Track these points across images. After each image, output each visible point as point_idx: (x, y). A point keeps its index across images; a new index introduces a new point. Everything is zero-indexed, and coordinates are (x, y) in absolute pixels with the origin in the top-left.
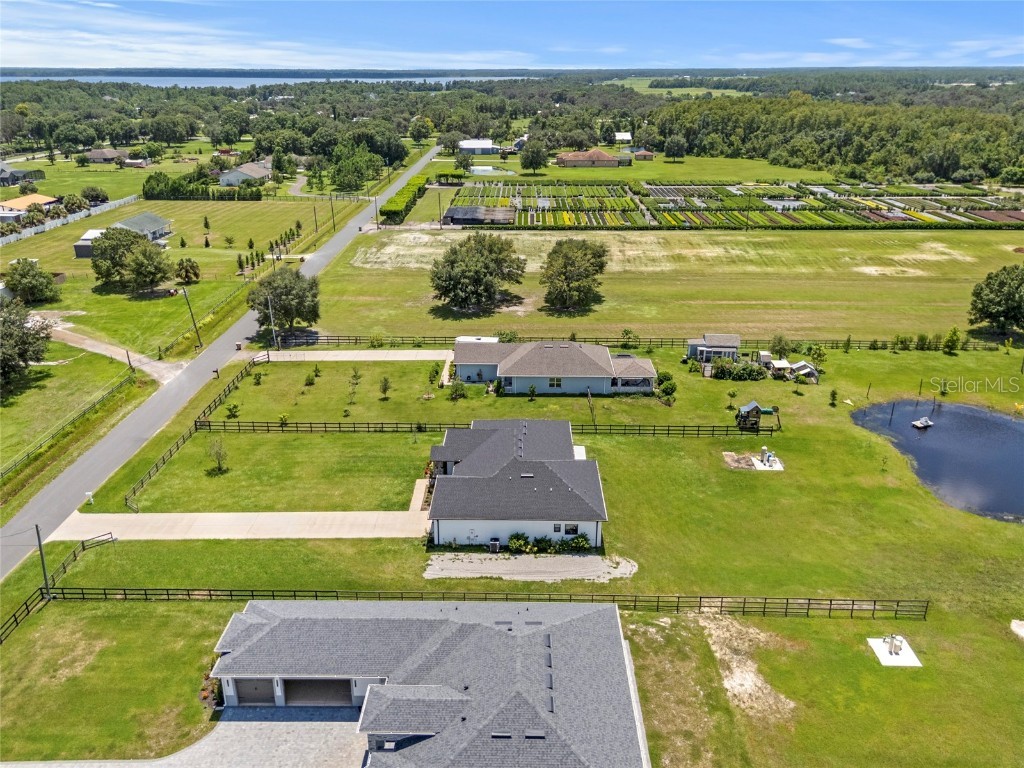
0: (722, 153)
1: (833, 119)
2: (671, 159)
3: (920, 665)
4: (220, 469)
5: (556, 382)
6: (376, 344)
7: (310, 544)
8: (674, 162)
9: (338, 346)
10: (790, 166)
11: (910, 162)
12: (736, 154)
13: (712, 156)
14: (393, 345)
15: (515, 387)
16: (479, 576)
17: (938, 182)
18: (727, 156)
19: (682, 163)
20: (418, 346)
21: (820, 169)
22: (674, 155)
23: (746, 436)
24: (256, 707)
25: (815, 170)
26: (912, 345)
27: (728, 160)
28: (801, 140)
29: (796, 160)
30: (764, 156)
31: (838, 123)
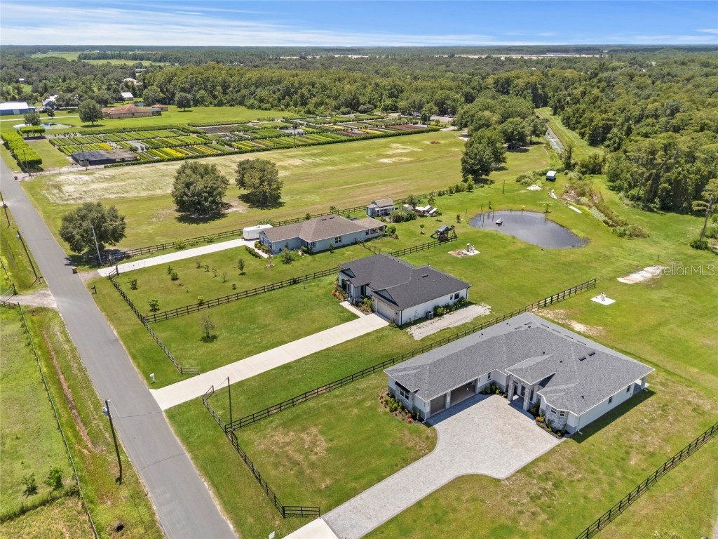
0: (211, 103)
1: (275, 79)
2: (183, 109)
3: (613, 301)
4: (208, 337)
5: (338, 240)
6: (181, 247)
7: (337, 348)
8: (185, 111)
9: (152, 255)
10: (263, 110)
11: (334, 103)
12: (220, 104)
13: (206, 106)
14: (193, 245)
15: (318, 248)
16: (439, 330)
17: (353, 113)
18: (215, 106)
19: (191, 111)
20: (211, 241)
21: (282, 110)
22: (185, 106)
23: (444, 244)
24: (439, 414)
25: (279, 111)
26: (454, 191)
27: (217, 108)
28: (262, 92)
29: (265, 106)
30: (241, 103)
31: (279, 82)
